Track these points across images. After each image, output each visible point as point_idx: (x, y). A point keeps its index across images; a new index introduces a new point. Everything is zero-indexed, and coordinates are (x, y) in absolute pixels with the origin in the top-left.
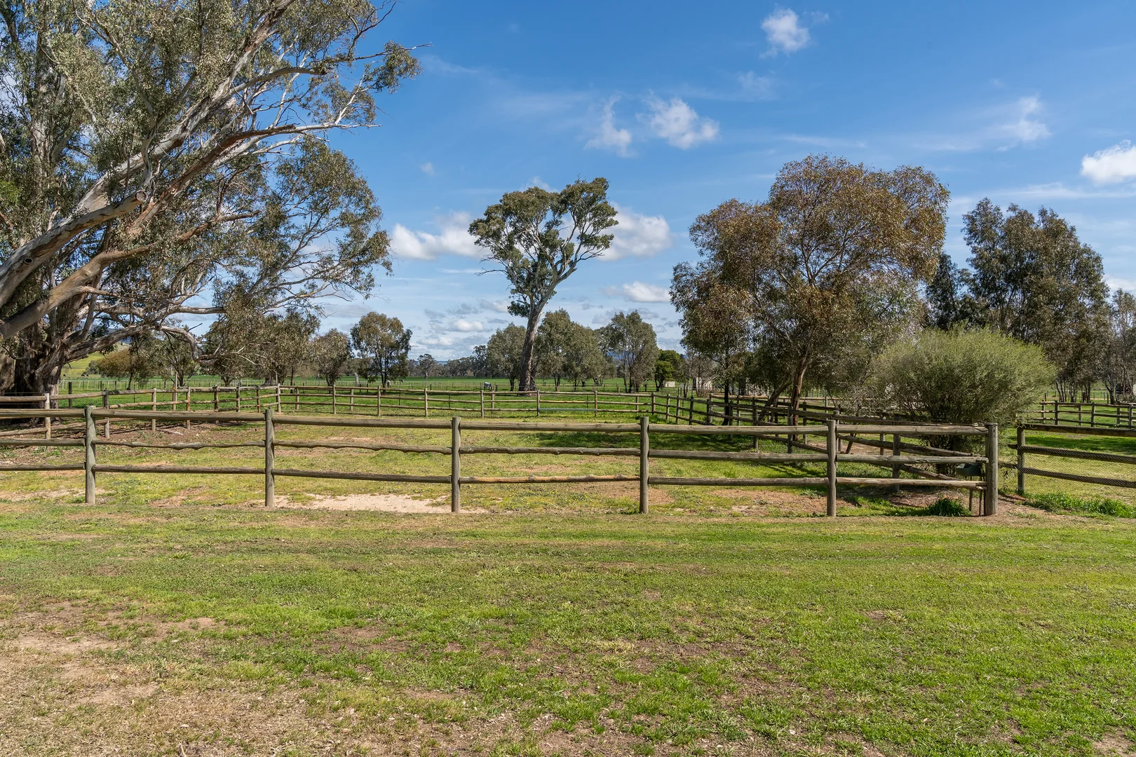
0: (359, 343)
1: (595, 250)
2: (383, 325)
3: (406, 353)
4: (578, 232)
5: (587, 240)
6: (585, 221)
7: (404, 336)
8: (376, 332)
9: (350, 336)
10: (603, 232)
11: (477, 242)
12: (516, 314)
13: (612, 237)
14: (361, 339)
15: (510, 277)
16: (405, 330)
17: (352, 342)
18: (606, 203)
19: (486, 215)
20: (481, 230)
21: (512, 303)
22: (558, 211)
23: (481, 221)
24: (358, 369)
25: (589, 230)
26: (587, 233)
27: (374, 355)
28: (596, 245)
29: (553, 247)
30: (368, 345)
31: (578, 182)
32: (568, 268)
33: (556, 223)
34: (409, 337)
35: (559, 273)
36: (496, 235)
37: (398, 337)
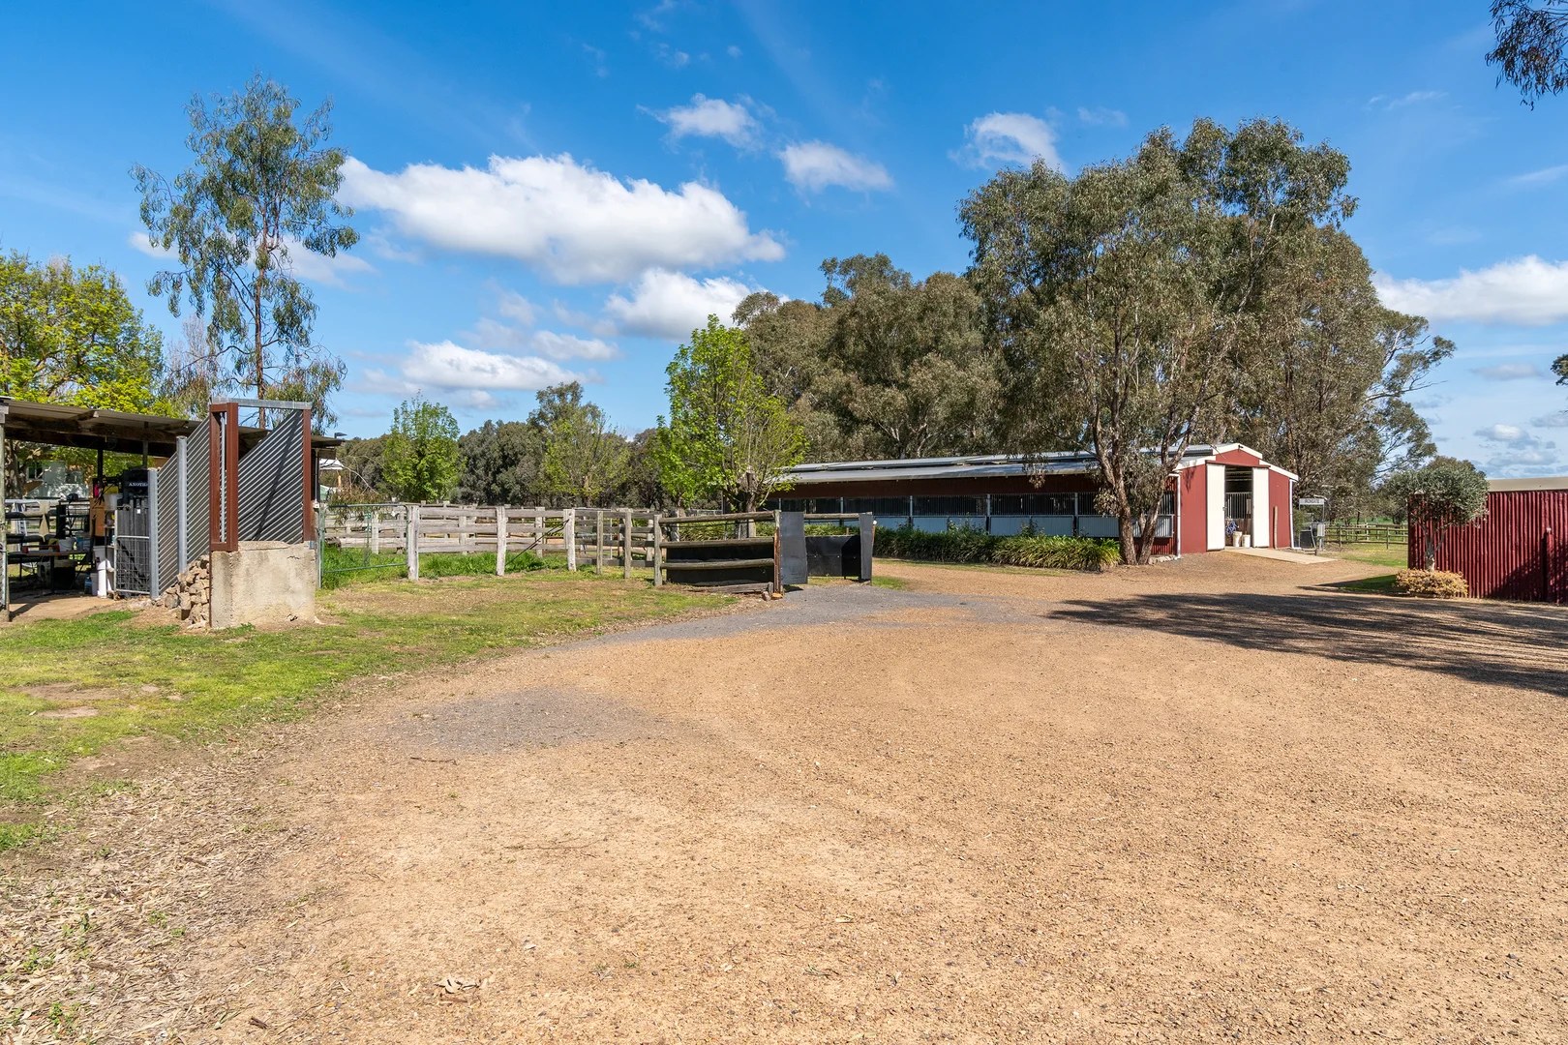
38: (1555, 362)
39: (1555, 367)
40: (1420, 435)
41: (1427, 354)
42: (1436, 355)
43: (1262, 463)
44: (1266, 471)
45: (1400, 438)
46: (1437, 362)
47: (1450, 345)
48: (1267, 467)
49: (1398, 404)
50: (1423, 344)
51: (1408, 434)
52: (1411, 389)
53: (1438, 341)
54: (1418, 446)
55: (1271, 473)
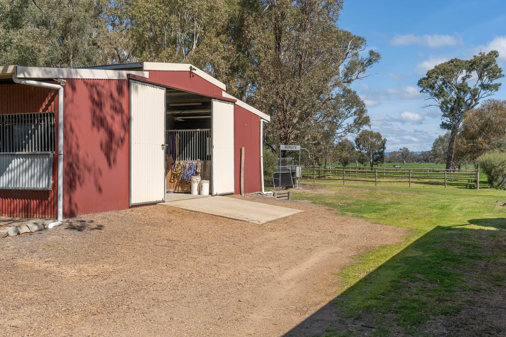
0: (359, 146)
1: (490, 93)
2: (372, 136)
3: (384, 151)
4: (480, 82)
5: (484, 87)
6: (484, 76)
7: (383, 141)
8: (367, 140)
9: (355, 142)
10: (495, 82)
11: (422, 91)
12: (445, 128)
13: (500, 85)
14: (360, 144)
15: (441, 108)
16: (383, 138)
17: (355, 145)
18: (496, 65)
19: (427, 75)
20: (424, 85)
21: (442, 122)
22: (470, 70)
23: (424, 79)
24: (358, 159)
25: (486, 80)
26: (484, 83)
27: (367, 152)
28: (490, 89)
29: (465, 92)
30: (363, 146)
31: (481, 53)
32: (474, 103)
33: (468, 76)
34: (385, 142)
35: (469, 105)
36: (432, 87)
37: (379, 143)
38: (419, 81)
39: (419, 84)
40: (362, 111)
41: (365, 60)
42: (370, 62)
43: (225, 95)
44: (231, 106)
45: (350, 112)
46: (371, 66)
47: (378, 56)
48: (233, 102)
49: (349, 91)
50: (363, 53)
51: (354, 110)
52: (357, 78)
53: (371, 53)
54: (360, 118)
55: (237, 109)
